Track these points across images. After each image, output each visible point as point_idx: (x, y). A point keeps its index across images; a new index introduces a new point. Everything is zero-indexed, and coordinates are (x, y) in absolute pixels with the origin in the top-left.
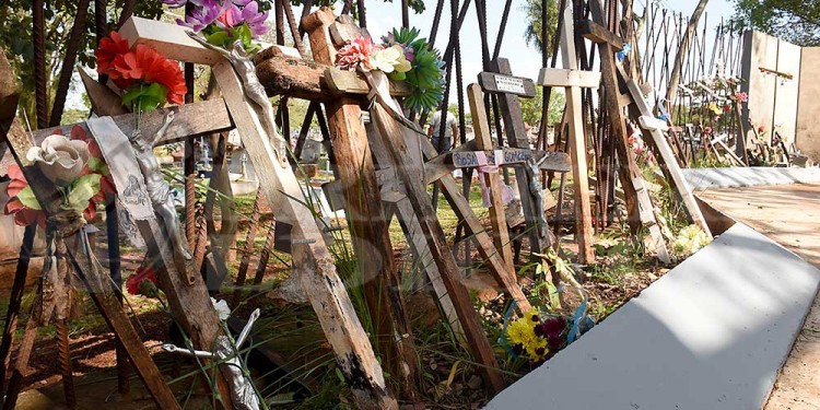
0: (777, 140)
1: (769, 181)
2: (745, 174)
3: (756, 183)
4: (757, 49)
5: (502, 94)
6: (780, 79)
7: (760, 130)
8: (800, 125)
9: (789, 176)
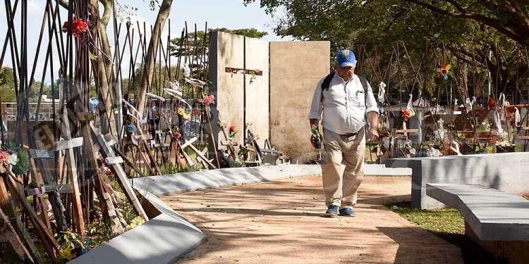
0: (249, 139)
1: (236, 182)
2: (214, 176)
3: (222, 184)
4: (223, 51)
5: (40, 159)
6: (248, 77)
7: (231, 130)
8: (273, 120)
9: (257, 175)
